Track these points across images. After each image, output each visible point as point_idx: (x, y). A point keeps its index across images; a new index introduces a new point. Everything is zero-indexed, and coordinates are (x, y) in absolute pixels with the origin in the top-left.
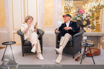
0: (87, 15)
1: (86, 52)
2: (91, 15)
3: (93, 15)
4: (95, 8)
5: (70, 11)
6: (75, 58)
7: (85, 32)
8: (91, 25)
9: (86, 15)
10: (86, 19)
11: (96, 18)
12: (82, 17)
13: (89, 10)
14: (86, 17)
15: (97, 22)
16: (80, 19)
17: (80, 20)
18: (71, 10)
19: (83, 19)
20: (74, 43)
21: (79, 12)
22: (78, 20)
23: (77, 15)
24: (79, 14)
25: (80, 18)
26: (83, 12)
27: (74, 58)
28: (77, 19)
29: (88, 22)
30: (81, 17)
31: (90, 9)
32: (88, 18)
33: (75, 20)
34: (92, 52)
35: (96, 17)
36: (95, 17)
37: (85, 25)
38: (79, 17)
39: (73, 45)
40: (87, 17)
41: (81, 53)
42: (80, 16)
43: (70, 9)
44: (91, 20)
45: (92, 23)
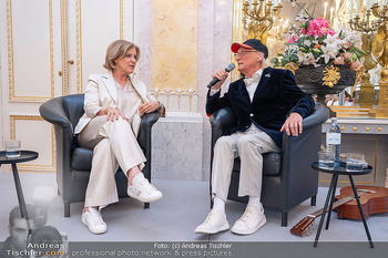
0: (344, 41)
1: (335, 200)
2: (359, 45)
3: (368, 42)
4: (376, 14)
5: (268, 23)
6: (293, 223)
7: (333, 114)
8: (357, 87)
9: (339, 41)
10: (339, 60)
11: (382, 58)
12: (322, 53)
13: (351, 22)
14: (336, 51)
15: (383, 75)
16: (314, 62)
17: (311, 66)
18: (271, 20)
19: (327, 61)
20: (285, 163)
21: (306, 28)
22: (302, 66)
23: (299, 43)
24: (308, 38)
25: (310, 55)
26: (323, 30)
27: (285, 224)
28: (301, 59)
29: (347, 75)
30: (316, 50)
31: (357, 18)
32: (348, 55)
33: (292, 64)
34: (363, 201)
35: (381, 54)
36: (376, 54)
37: (331, 84)
38: (307, 50)
39: (281, 170)
40: (341, 51)
41: (313, 203)
42: (313, 45)
43: (268, 13)
44: (358, 65)
45: (363, 78)
